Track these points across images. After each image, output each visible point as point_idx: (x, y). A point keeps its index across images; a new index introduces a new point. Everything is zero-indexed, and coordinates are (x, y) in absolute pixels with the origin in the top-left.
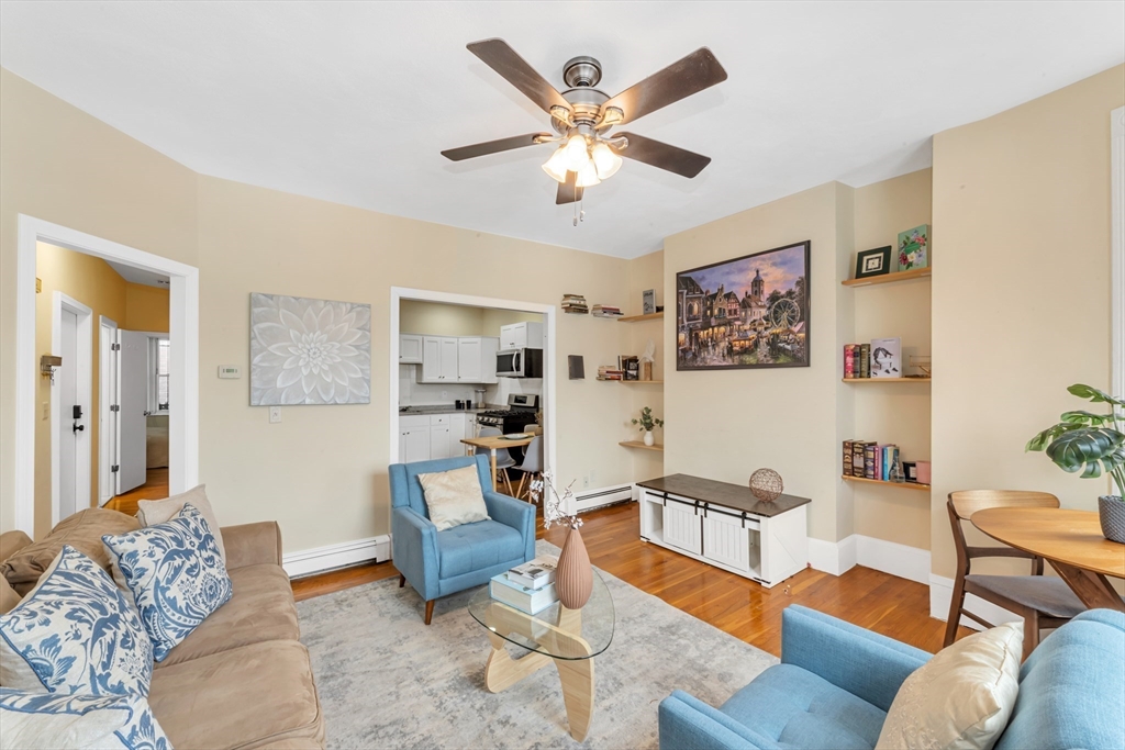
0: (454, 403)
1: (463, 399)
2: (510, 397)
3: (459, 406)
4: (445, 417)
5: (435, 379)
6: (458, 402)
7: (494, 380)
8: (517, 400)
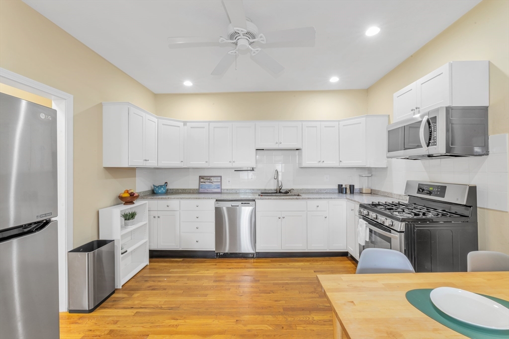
0: (337, 187)
1: (345, 184)
2: (408, 185)
3: (341, 190)
4: (323, 203)
5: (314, 163)
6: (340, 186)
7: (382, 164)
8: (421, 190)
